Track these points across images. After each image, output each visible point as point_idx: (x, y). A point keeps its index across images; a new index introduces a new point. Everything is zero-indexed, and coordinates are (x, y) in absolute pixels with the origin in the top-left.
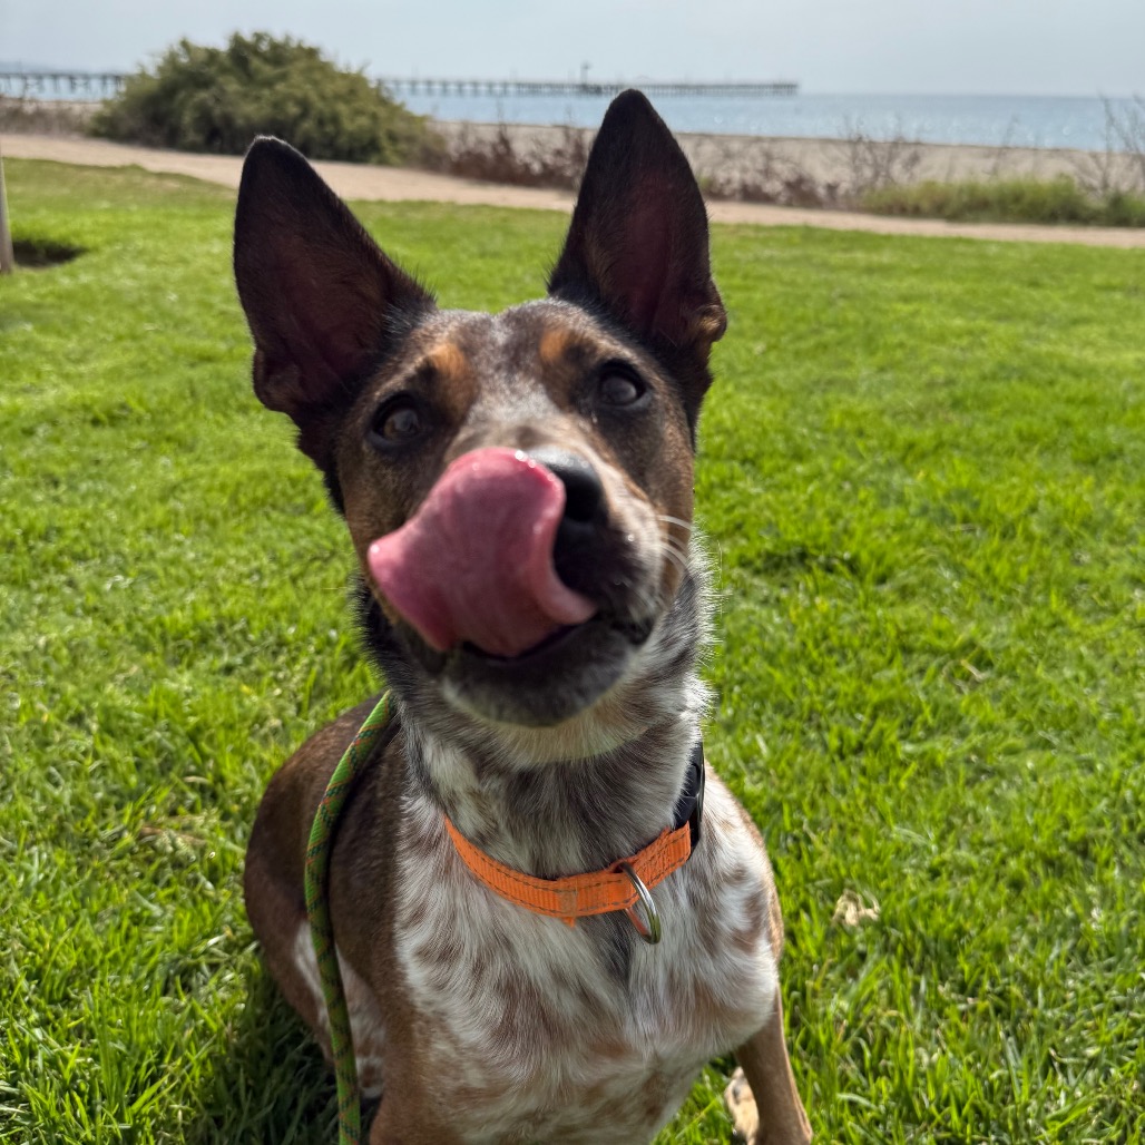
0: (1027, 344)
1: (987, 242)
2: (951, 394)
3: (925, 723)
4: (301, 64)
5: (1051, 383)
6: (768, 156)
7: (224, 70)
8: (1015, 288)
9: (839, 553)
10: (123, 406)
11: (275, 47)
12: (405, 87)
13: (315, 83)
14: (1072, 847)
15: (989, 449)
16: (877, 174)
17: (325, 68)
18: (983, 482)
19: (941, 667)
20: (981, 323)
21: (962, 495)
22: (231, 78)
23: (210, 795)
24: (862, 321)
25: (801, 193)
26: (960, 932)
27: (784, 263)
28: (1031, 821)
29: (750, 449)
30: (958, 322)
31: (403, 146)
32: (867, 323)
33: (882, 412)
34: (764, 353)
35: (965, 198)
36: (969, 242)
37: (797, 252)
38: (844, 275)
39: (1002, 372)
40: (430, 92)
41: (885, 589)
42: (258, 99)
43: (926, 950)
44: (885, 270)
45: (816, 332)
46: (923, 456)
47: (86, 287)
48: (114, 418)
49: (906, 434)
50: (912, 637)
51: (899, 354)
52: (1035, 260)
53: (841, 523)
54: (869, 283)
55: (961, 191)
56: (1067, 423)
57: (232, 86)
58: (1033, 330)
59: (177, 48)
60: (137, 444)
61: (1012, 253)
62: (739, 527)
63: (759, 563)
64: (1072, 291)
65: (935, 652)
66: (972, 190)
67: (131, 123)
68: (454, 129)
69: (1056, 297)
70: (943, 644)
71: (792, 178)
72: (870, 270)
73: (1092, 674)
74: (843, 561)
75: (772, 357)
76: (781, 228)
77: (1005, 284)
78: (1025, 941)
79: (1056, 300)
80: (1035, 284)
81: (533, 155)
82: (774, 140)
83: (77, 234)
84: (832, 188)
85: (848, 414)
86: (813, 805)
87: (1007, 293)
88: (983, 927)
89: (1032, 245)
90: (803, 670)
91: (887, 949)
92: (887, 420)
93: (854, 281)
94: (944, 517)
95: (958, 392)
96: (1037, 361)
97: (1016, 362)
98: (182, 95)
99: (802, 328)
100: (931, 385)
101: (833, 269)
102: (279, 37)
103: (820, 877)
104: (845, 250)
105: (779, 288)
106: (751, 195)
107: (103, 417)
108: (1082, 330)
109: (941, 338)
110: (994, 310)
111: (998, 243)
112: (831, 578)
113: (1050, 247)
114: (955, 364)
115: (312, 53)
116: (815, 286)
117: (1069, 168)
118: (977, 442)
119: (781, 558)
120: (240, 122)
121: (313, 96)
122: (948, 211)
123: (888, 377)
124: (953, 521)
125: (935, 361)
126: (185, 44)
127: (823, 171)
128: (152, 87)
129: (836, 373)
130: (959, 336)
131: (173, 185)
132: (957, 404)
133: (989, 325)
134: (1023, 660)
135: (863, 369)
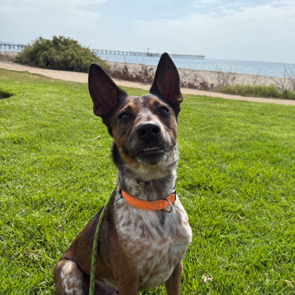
0: (260, 130)
1: (252, 102)
2: (239, 144)
3: (227, 230)
4: (72, 45)
5: (265, 141)
6: (196, 76)
7: (51, 46)
8: (258, 115)
9: (208, 185)
10: (22, 139)
11: (65, 40)
12: (100, 52)
13: (76, 50)
14: (262, 263)
15: (248, 159)
16: (224, 82)
17: (79, 47)
18: (246, 167)
19: (232, 215)
20: (248, 124)
21: (240, 171)
22: (53, 48)
23: (43, 244)
24: (218, 123)
25: (204, 86)
26: (233, 284)
27: (199, 106)
28: (252, 256)
29: (187, 156)
30: (242, 124)
32: (219, 123)
33: (221, 148)
34: (192, 130)
35: (247, 90)
36: (247, 102)
37: (202, 103)
38: (214, 110)
39: (253, 138)
40: (106, 53)
41: (219, 195)
42: (60, 54)
43: (224, 289)
44: (224, 109)
45: (206, 125)
46: (231, 160)
47: (13, 105)
48: (19, 142)
49: (227, 154)
50: (225, 208)
51: (227, 132)
52: (263, 108)
53: (209, 177)
54: (220, 112)
55: (246, 87)
56: (268, 152)
57: (53, 51)
58: (261, 127)
59: (38, 39)
60: (26, 149)
61: (257, 106)
62: (183, 177)
63: (188, 187)
64: (272, 116)
65: (230, 212)
66: (249, 87)
67: (25, 59)
68: (113, 64)
69: (268, 118)
70: (233, 210)
71: (202, 82)
72: (221, 109)
73: (270, 219)
74: (209, 187)
75: (194, 131)
76: (198, 96)
77: (255, 114)
78: (249, 287)
79: (268, 119)
80: (263, 114)
81: (133, 72)
82: (197, 71)
83: (10, 90)
84: (212, 85)
85: (213, 148)
86: (198, 250)
87: (255, 117)
88: (239, 283)
89: (263, 103)
90: (197, 215)
91: (215, 288)
92: (222, 150)
93: (216, 112)
94: (236, 176)
95: (241, 143)
96: (262, 135)
97: (257, 135)
98: (40, 52)
99: (203, 124)
100: (234, 141)
101: (211, 108)
102: (66, 38)
103: (198, 269)
104: (215, 103)
105: (197, 113)
106: (191, 86)
107: (16, 141)
108: (274, 127)
109: (238, 128)
110: (252, 121)
111: (254, 103)
112: (206, 191)
113: (267, 104)
114: (241, 135)
115: (75, 42)
116: (206, 112)
117: (274, 83)
118: (245, 156)
119: (193, 186)
120: (55, 60)
121: (75, 54)
122: (242, 93)
123: (224, 138)
124: (238, 177)
125: (236, 134)
126: (41, 38)
127: (210, 80)
128: (32, 49)
129: (210, 137)
130: (242, 128)
131: (37, 77)
132: (240, 146)
133: (250, 125)
134: (253, 214)
135: (217, 136)
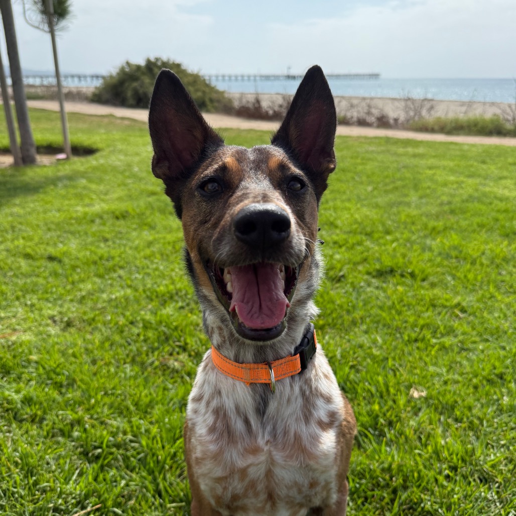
1: (463, 144)
2: (450, 208)
3: (440, 332)
5: (490, 204)
6: (369, 107)
8: (475, 164)
9: (406, 270)
10: (127, 212)
14: (497, 375)
15: (465, 230)
16: (415, 114)
17: (184, 72)
18: (463, 243)
19: (446, 313)
20: (462, 178)
21: (455, 248)
22: (147, 77)
24: (412, 178)
25: (383, 122)
27: (378, 153)
28: (481, 366)
29: (368, 230)
30: (452, 178)
31: (216, 104)
32: (414, 179)
33: (421, 215)
34: (372, 191)
35: (453, 125)
36: (456, 144)
37: (383, 148)
38: (404, 158)
39: (470, 199)
41: (425, 284)
44: (421, 156)
45: (393, 182)
46: (439, 232)
47: (103, 165)
48: (124, 216)
49: (432, 224)
50: (435, 302)
52: (484, 152)
53: (407, 259)
54: (414, 161)
55: (451, 122)
56: (497, 220)
58: (483, 182)
61: (474, 149)
62: (365, 260)
63: (374, 273)
64: (499, 165)
65: (445, 307)
66: (456, 121)
67: (107, 97)
68: (237, 96)
69: (492, 168)
70: (448, 304)
71: (379, 116)
73: (505, 316)
74: (408, 273)
75: (375, 193)
76: (376, 138)
77: (471, 162)
78: (479, 405)
80: (483, 162)
81: (270, 107)
82: (371, 99)
83: (95, 143)
84: (396, 120)
85: (408, 216)
87: (472, 166)
88: (463, 400)
89: (482, 145)
91: (429, 406)
92: (424, 219)
93: (408, 161)
94: (448, 256)
95: (453, 207)
96: (485, 195)
98: (127, 84)
99: (387, 180)
100: (442, 204)
101: (399, 155)
103: (403, 382)
104: (404, 148)
105: (377, 164)
106: (362, 123)
107: (120, 216)
110: (467, 173)
111: (468, 145)
112: (403, 279)
114: (453, 196)
115: (179, 66)
116: (391, 162)
117: (498, 111)
118: (460, 227)
119: (383, 272)
122: (446, 130)
123: (424, 201)
124: (452, 258)
125: (443, 194)
127: (392, 112)
128: (115, 81)
129: (402, 199)
130: (452, 184)
132: (452, 212)
133: (465, 180)
134: (478, 310)
135: (413, 197)
